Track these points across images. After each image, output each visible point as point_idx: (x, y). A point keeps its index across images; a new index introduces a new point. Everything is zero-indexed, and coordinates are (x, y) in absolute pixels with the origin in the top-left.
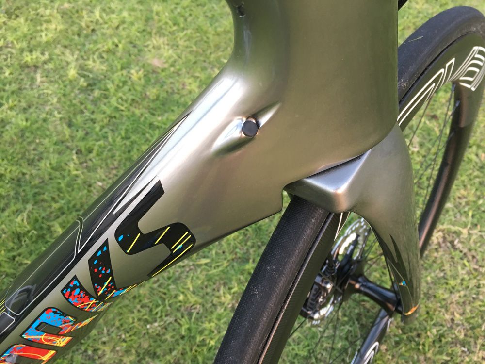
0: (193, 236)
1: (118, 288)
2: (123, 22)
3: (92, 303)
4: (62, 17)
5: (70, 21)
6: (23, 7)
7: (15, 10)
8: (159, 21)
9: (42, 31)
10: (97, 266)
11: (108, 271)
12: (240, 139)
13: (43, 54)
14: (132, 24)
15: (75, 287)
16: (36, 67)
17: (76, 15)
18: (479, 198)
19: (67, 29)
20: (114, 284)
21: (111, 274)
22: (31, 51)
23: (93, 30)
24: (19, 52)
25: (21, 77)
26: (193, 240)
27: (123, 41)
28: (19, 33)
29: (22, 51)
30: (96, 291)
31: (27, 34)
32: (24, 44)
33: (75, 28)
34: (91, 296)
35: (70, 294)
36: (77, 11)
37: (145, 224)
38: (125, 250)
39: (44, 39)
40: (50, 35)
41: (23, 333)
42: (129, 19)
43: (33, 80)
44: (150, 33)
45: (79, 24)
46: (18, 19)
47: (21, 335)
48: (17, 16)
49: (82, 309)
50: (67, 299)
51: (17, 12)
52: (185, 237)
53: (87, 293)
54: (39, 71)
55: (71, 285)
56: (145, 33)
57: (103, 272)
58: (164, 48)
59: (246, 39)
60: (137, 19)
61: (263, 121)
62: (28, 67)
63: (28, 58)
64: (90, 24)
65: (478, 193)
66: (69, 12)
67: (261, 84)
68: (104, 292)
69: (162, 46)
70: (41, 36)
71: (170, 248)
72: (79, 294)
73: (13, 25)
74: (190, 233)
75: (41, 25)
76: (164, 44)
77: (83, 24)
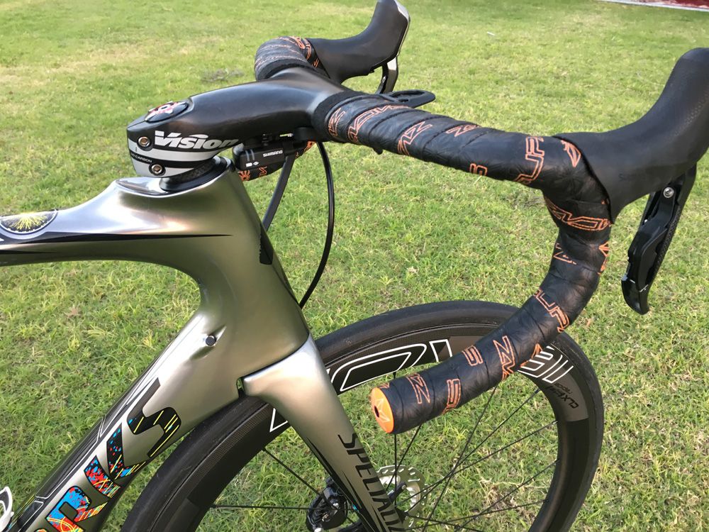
0: (179, 419)
1: (126, 465)
2: (139, 286)
3: (105, 482)
4: (68, 284)
5: (77, 287)
6: (21, 275)
7: (12, 278)
8: (181, 283)
9: (42, 300)
10: (113, 445)
11: (120, 450)
12: (206, 347)
13: (41, 325)
14: (150, 287)
15: (95, 465)
16: (32, 339)
17: (85, 281)
18: (535, 449)
19: (73, 297)
20: (123, 463)
21: (121, 452)
22: (27, 323)
23: (103, 296)
24: (12, 324)
25: (14, 351)
26: (179, 422)
27: (138, 306)
28: (14, 304)
29: (17, 322)
30: (110, 468)
31: (24, 304)
32: (20, 315)
33: (82, 295)
34: (105, 474)
35: (91, 472)
36: (87, 277)
37: (147, 410)
38: (132, 430)
39: (45, 308)
40: (52, 304)
41: (47, 516)
42: (146, 282)
43: (27, 353)
44: (170, 296)
45: (87, 290)
46: (15, 288)
47: (46, 518)
48: (14, 285)
49: (97, 488)
50: (87, 477)
51: (14, 281)
52: (173, 420)
53: (103, 471)
54: (35, 343)
55: (92, 464)
56: (163, 296)
57: (116, 450)
58: (186, 310)
59: (205, 293)
60: (156, 281)
61: (219, 336)
62: (22, 340)
63: (23, 330)
64: (100, 290)
65: (534, 444)
66: (75, 278)
67: (214, 316)
68: (115, 469)
69: (183, 308)
70: (42, 306)
71: (163, 428)
72: (97, 472)
73: (8, 294)
74: (177, 416)
75: (43, 293)
76: (185, 306)
77: (93, 291)
